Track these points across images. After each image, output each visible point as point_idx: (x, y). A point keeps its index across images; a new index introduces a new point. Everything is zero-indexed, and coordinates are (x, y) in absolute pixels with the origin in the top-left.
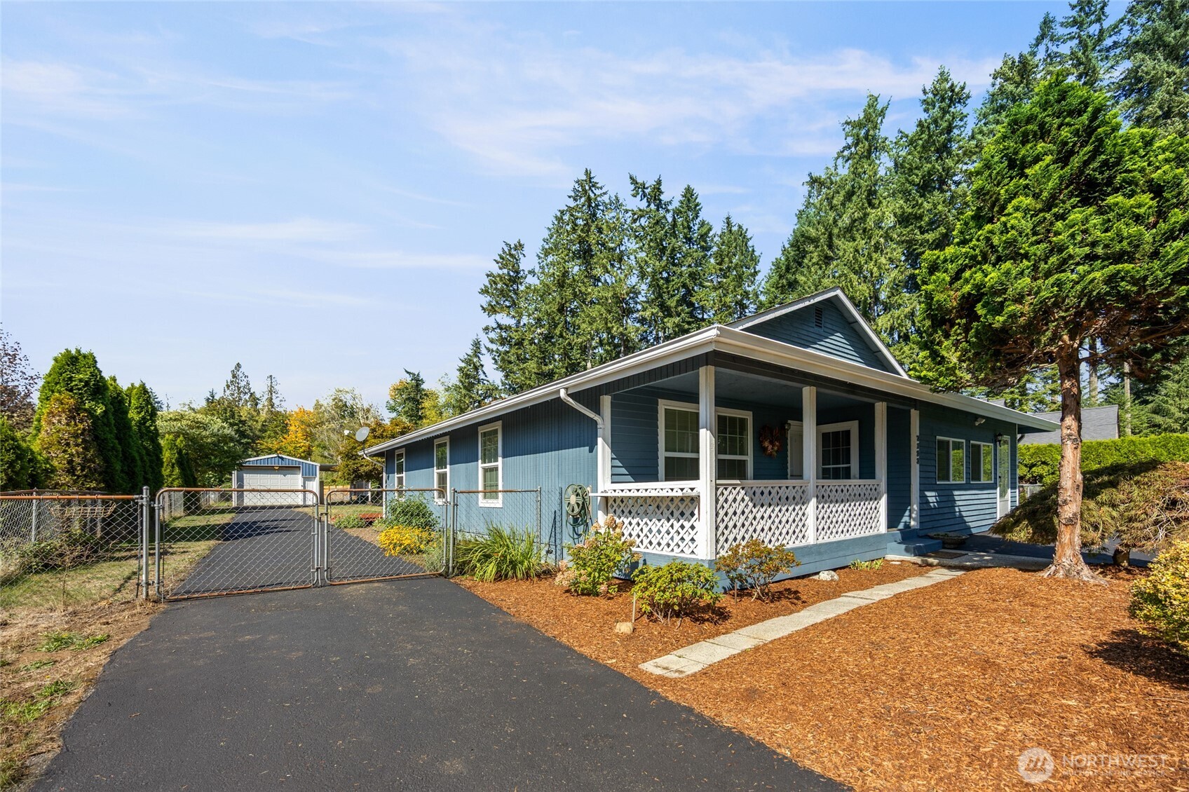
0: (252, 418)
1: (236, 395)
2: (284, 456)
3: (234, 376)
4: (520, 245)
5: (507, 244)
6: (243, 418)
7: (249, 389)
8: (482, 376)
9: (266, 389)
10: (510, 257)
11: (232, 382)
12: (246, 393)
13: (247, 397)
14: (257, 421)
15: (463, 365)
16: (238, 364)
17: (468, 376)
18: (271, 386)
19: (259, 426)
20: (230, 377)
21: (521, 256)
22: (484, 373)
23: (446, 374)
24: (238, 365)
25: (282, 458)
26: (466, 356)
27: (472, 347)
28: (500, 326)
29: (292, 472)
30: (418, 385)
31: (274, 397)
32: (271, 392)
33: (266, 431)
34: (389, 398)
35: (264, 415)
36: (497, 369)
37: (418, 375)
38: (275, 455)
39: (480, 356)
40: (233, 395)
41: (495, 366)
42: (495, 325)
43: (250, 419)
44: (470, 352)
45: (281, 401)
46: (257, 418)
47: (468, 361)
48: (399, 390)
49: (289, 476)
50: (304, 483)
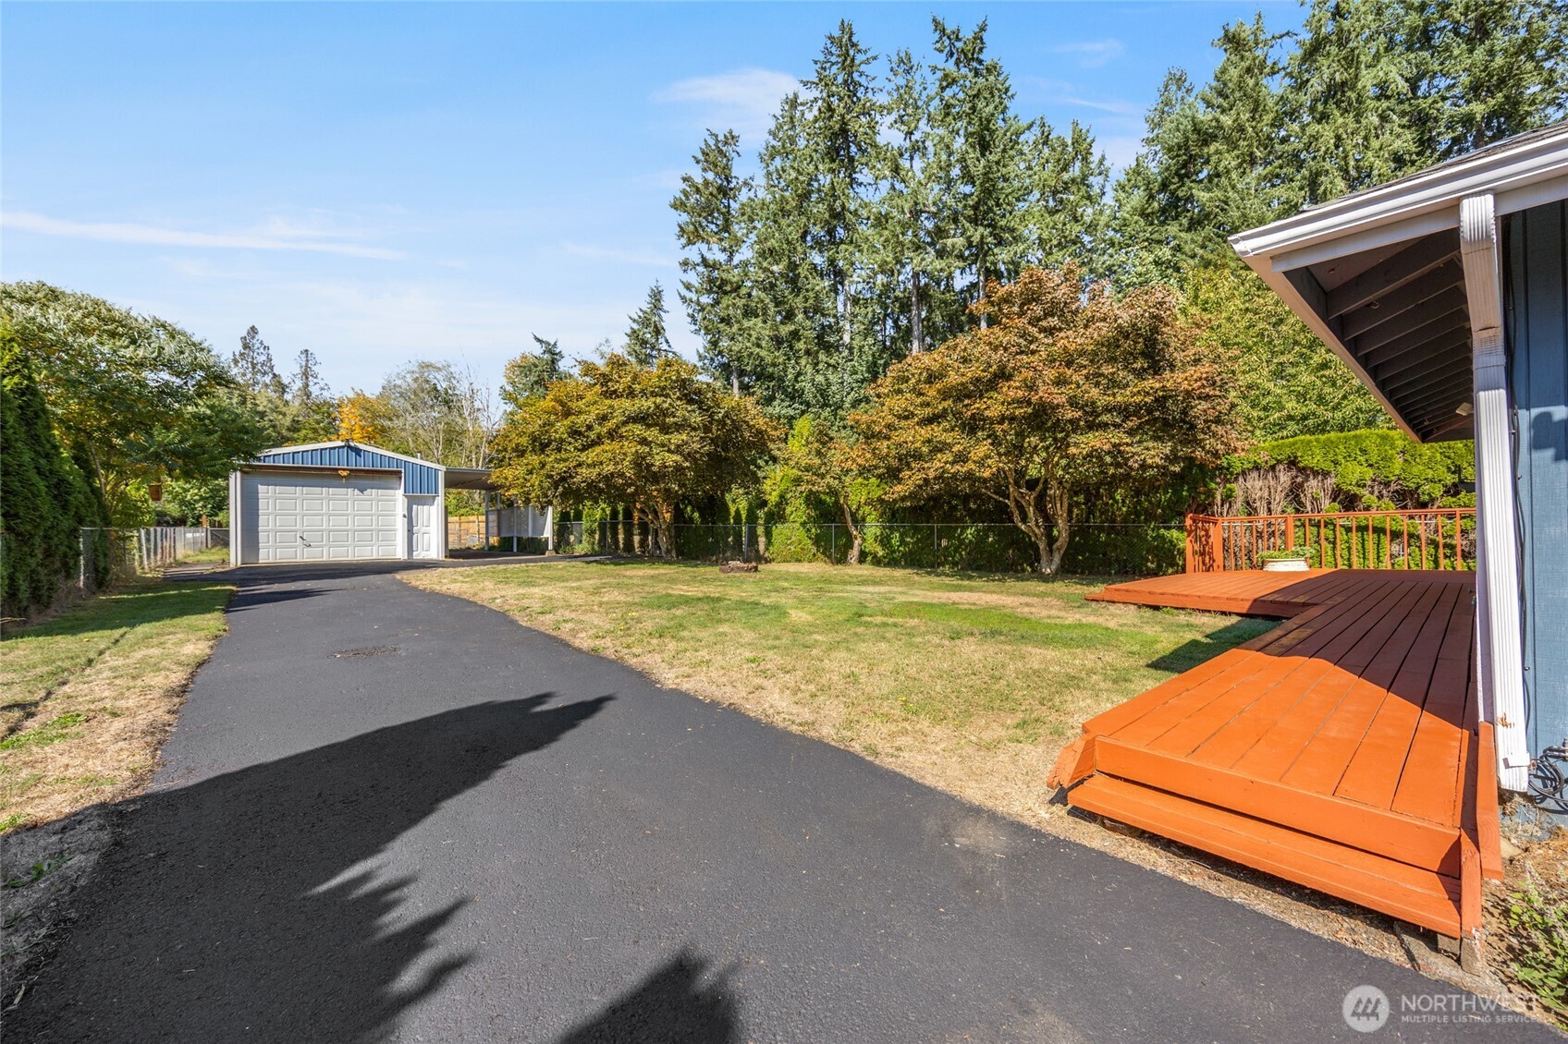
0: (275, 410)
1: (249, 376)
2: (362, 446)
3: (246, 346)
4: (733, 137)
5: (712, 134)
6: (260, 408)
7: (272, 368)
8: (664, 346)
9: (297, 370)
10: (717, 155)
11: (241, 354)
12: (265, 373)
13: (268, 379)
14: (284, 415)
15: (636, 326)
16: (253, 328)
17: (644, 343)
18: (307, 365)
19: (287, 421)
20: (239, 348)
21: (734, 155)
22: (667, 342)
23: (607, 341)
24: (253, 330)
25: (358, 451)
26: (641, 314)
27: (648, 299)
28: (705, 262)
29: (382, 483)
30: (553, 361)
31: (311, 384)
32: (306, 375)
33: (299, 430)
34: (504, 382)
35: (295, 406)
36: (697, 332)
37: (555, 344)
38: (340, 443)
39: (662, 314)
40: (244, 375)
41: (693, 327)
42: (698, 260)
43: (272, 410)
44: (646, 307)
45: (322, 389)
46: (284, 409)
47: (645, 322)
48: (524, 367)
49: (372, 493)
50: (410, 510)
